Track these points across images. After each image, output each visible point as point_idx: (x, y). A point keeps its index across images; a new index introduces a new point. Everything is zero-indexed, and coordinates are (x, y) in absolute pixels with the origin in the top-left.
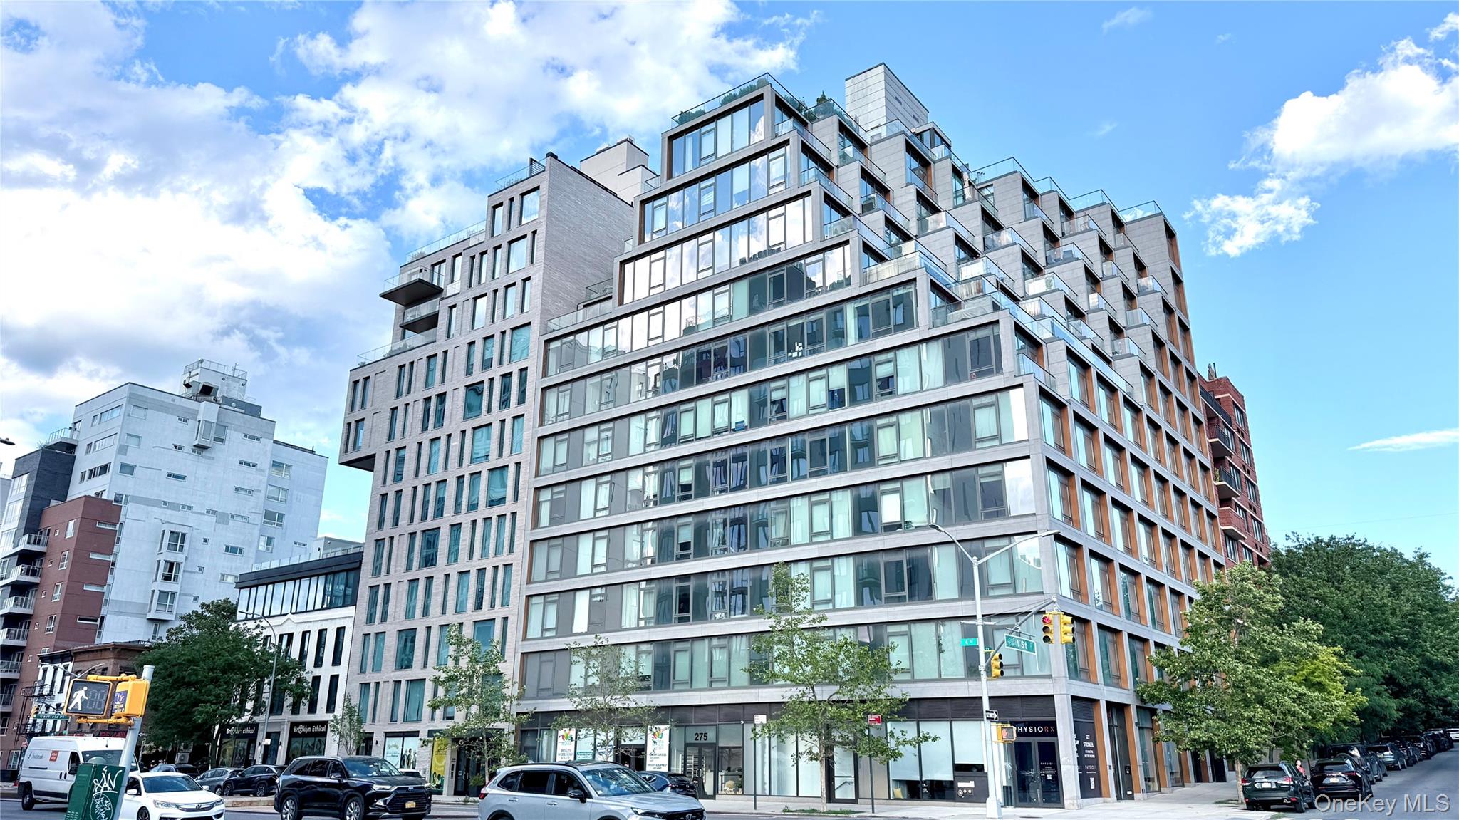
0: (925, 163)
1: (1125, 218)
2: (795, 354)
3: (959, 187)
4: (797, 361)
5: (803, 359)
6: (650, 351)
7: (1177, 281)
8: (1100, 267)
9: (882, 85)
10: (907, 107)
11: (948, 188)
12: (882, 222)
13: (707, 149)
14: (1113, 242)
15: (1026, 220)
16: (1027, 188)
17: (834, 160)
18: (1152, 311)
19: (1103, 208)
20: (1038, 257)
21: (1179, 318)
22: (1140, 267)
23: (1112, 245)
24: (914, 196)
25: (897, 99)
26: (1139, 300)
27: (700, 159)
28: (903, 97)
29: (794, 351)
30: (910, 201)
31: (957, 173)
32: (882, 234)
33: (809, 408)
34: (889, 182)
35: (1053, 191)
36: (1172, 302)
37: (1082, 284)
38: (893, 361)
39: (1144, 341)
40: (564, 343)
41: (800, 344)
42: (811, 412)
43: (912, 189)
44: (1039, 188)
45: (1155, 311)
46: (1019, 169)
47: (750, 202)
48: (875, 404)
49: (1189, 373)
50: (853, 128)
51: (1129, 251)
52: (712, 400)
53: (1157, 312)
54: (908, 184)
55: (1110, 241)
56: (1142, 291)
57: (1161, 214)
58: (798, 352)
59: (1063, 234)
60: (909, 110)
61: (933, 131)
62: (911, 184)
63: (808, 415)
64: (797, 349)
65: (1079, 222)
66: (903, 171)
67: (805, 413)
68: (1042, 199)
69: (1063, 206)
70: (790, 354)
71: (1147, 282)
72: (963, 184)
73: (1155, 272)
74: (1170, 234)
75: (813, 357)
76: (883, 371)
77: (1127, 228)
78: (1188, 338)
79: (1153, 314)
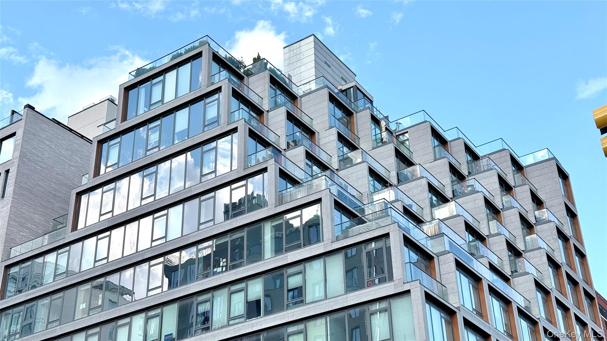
0: (349, 113)
1: (524, 161)
2: (219, 269)
3: (378, 131)
4: (220, 275)
5: (225, 274)
6: (95, 271)
7: (572, 214)
8: (500, 199)
9: (312, 51)
10: (335, 70)
11: (368, 133)
12: (303, 155)
13: (156, 96)
14: (513, 181)
15: (435, 160)
16: (435, 134)
17: (265, 107)
18: (548, 238)
19: (503, 153)
20: (446, 190)
21: (574, 245)
22: (538, 202)
23: (511, 183)
24: (335, 137)
25: (326, 63)
26: (537, 228)
27: (150, 105)
28: (331, 61)
29: (219, 266)
30: (332, 141)
31: (376, 121)
32: (302, 165)
33: (230, 319)
34: (315, 126)
35: (459, 138)
36: (568, 231)
37: (483, 212)
38: (302, 272)
39: (540, 263)
40: (23, 268)
41: (225, 260)
42: (231, 322)
43: (334, 131)
44: (448, 136)
45: (551, 237)
46: (428, 119)
47: (188, 138)
48: (285, 313)
49: (587, 293)
50: (285, 82)
51: (527, 188)
52: (146, 315)
53: (553, 238)
54: (331, 127)
55: (510, 179)
56: (539, 221)
57: (554, 158)
58: (223, 267)
59: (469, 173)
60: (337, 72)
61: (357, 88)
62: (333, 127)
63: (229, 325)
64: (221, 265)
65: (483, 163)
66: (326, 117)
67: (225, 322)
68: (451, 145)
69: (468, 150)
70: (215, 270)
71: (544, 214)
72: (381, 129)
73: (552, 206)
74: (563, 175)
75: (234, 271)
76: (294, 282)
77: (526, 170)
78: (585, 263)
79: (549, 240)
